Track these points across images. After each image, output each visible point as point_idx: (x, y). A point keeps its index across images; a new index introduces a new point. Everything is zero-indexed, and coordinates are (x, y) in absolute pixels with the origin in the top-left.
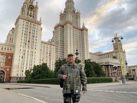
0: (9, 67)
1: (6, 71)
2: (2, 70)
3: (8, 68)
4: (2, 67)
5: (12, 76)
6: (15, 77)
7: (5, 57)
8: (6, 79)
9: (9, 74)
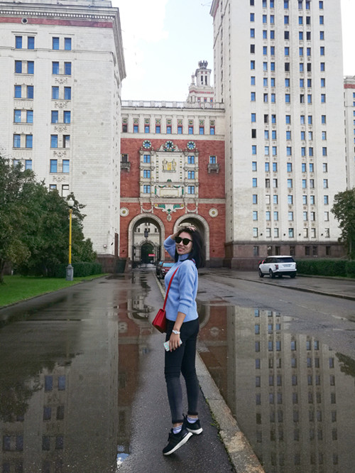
0: (217, 201)
1: (206, 219)
2: (193, 216)
3: (212, 206)
4: (192, 202)
5: (236, 239)
6: (250, 243)
7: (197, 159)
8: (212, 251)
9: (219, 232)
